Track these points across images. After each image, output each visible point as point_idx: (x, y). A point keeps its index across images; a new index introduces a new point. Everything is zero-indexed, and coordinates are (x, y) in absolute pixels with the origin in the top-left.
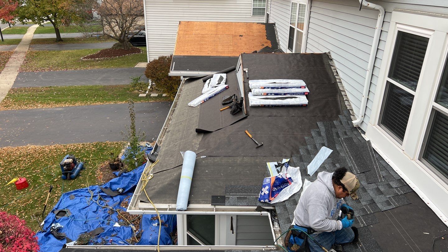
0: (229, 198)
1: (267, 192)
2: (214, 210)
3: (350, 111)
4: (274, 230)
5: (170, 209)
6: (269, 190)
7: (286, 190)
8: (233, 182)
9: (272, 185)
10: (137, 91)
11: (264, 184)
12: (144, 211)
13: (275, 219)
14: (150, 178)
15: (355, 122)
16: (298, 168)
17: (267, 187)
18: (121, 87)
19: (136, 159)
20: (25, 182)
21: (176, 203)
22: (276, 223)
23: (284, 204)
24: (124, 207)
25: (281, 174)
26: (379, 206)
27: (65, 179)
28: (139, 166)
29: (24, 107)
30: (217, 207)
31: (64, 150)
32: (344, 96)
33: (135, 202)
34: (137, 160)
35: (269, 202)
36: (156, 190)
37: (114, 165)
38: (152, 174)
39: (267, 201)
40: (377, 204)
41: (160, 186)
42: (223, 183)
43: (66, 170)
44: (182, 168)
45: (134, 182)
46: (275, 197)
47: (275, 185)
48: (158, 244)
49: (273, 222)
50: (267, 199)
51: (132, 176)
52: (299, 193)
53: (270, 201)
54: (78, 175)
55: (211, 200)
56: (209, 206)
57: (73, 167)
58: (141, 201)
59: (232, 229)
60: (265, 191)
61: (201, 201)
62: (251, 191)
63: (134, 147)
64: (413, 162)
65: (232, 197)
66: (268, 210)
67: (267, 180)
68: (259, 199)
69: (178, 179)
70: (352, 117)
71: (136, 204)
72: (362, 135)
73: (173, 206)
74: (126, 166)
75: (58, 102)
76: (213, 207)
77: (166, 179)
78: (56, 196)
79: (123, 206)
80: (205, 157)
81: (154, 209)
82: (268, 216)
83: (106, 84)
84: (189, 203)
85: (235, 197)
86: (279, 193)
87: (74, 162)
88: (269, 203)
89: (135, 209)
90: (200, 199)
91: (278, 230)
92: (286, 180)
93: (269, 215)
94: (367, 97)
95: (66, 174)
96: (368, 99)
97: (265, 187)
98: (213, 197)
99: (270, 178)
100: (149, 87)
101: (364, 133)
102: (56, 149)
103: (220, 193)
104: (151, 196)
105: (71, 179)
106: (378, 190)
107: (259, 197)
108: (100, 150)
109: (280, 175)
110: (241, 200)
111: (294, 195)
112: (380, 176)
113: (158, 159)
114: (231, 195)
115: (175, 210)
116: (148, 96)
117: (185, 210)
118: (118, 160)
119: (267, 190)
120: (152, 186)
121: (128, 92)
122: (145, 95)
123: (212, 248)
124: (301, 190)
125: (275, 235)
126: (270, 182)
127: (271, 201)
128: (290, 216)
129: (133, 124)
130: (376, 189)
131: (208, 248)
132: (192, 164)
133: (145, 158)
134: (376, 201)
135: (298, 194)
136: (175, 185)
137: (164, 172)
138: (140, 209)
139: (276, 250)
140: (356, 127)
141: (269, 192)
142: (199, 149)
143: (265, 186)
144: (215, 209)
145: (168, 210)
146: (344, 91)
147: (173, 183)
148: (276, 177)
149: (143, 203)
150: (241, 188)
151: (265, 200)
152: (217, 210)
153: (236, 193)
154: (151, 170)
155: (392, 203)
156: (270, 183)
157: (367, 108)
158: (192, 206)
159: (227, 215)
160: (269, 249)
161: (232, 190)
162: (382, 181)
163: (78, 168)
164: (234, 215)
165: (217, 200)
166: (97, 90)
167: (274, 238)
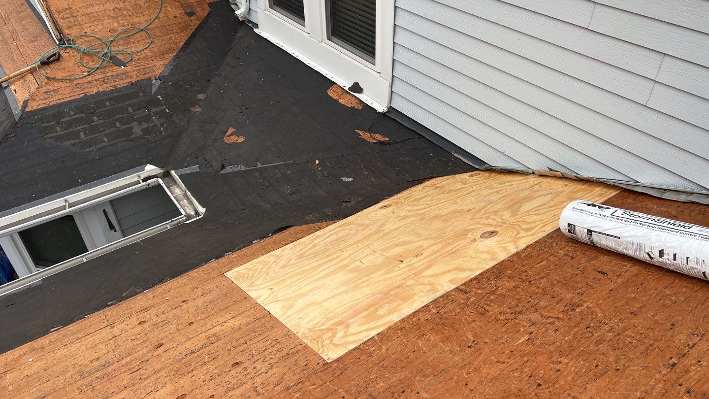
4: (174, 197)
15: (240, 13)
22: (174, 187)
30: (71, 201)
59: (112, 227)
64: (323, 44)
70: (233, 6)
72: (256, 30)
76: (63, 203)
82: (159, 184)
91: (181, 196)
93: (161, 181)
101: (257, 26)
125: (179, 203)
131: (81, 258)
139: (187, 220)
140: (242, 21)
144: (67, 205)
152: (70, 204)
159: (94, 208)
160: (175, 223)
164: (104, 202)
167: (179, 207)
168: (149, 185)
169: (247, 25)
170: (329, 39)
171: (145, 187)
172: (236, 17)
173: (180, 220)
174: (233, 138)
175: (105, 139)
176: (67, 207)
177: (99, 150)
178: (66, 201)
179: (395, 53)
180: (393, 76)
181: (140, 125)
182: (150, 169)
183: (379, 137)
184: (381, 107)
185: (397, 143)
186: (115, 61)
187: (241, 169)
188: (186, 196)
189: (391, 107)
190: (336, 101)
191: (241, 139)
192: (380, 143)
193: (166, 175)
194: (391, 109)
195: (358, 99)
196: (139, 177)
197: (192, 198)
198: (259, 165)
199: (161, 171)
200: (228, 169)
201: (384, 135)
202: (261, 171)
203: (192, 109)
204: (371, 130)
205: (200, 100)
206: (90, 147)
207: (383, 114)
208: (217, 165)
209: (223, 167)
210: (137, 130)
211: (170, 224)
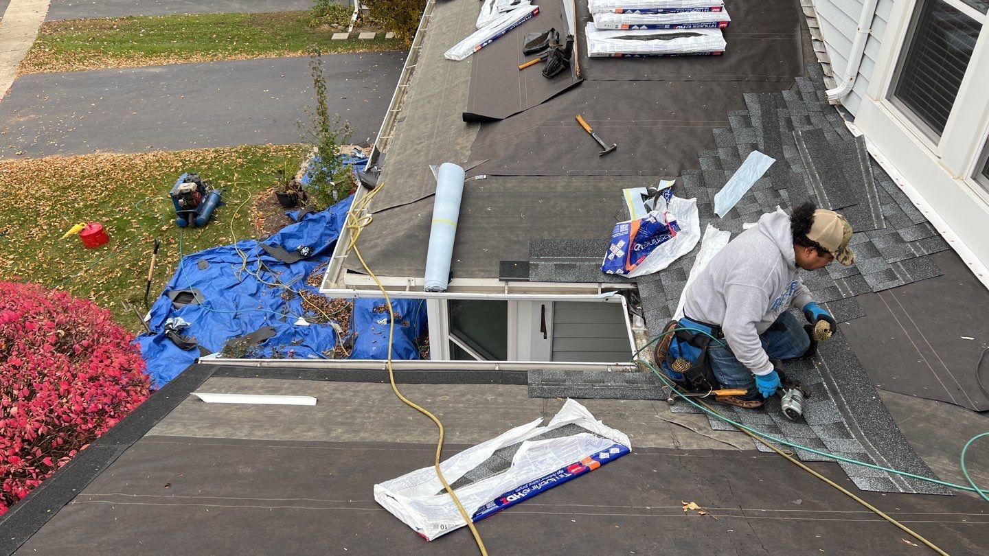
0: (537, 266)
1: (621, 254)
2: (506, 292)
3: (825, 68)
4: (633, 331)
5: (412, 289)
6: (625, 249)
7: (663, 249)
8: (546, 233)
9: (632, 239)
10: (326, 27)
11: (614, 236)
12: (356, 290)
13: (635, 309)
14: (365, 222)
15: (833, 93)
16: (694, 200)
17: (622, 243)
18: (291, 17)
19: (333, 183)
20: (100, 232)
21: (423, 276)
22: (638, 318)
23: (658, 278)
24: (314, 285)
25: (654, 213)
26: (868, 282)
27: (184, 225)
28: (341, 198)
29: (78, 66)
30: (512, 284)
31: (175, 164)
32: (812, 31)
33: (337, 272)
34: (336, 185)
35: (624, 273)
36: (379, 248)
37: (286, 195)
38: (369, 215)
39: (620, 271)
40: (865, 277)
41: (389, 239)
42: (524, 235)
43: (185, 207)
44: (433, 202)
45: (331, 232)
46: (637, 265)
47: (639, 238)
48: (389, 357)
49: (631, 316)
50: (620, 267)
51: (327, 220)
52: (693, 255)
53: (626, 272)
54: (211, 218)
55: (498, 270)
56: (495, 282)
57: (199, 202)
58: (349, 272)
59: (543, 329)
60: (618, 250)
61: (477, 273)
62: (585, 250)
63: (328, 157)
64: (959, 183)
65: (545, 265)
66: (621, 292)
67: (623, 228)
68: (603, 268)
69: (426, 227)
70: (826, 80)
71: (338, 277)
72: (847, 123)
73: (417, 281)
74: (313, 200)
75: (151, 53)
76: (502, 284)
77: (401, 225)
78: (169, 263)
79: (313, 283)
80: (485, 177)
81: (377, 288)
82: (620, 304)
83: (256, 11)
84: (451, 276)
85: (551, 263)
86: (646, 256)
87: (201, 189)
88: (625, 276)
89: (338, 288)
90: (475, 269)
91: (642, 332)
92: (665, 227)
93: (624, 300)
94: (868, 31)
95: (185, 216)
96: (869, 35)
97: (616, 243)
98: (502, 263)
99: (629, 224)
100: (354, 17)
101: (852, 118)
102: (158, 161)
103: (517, 255)
104: (369, 260)
105: (197, 225)
106: (870, 247)
107: (604, 264)
108: (254, 164)
109: (651, 216)
110: (564, 271)
111: (681, 258)
112: (878, 217)
113: (381, 182)
114: (543, 260)
115: (423, 291)
116: (353, 38)
117: (445, 291)
118: (295, 186)
119: (622, 249)
120: (370, 240)
121: (308, 29)
122: (345, 36)
123: (501, 365)
124: (697, 248)
125: (635, 341)
126: (629, 232)
127: (629, 271)
128: (670, 304)
129: (321, 103)
130: (866, 245)
131: (494, 365)
132: (457, 194)
133: (352, 181)
134: (863, 270)
135: (690, 258)
136: (421, 237)
137: (396, 209)
138: (347, 287)
139: (636, 371)
140: (833, 106)
141: (626, 252)
142: (471, 159)
143: (616, 241)
144: (506, 288)
145: (407, 289)
146: (815, 18)
147: (417, 234)
148: (643, 220)
149: (354, 276)
150: (563, 244)
151: (616, 270)
152: (511, 291)
153: (553, 255)
154: (368, 205)
155: (898, 276)
156: (629, 234)
157: (865, 58)
158: (457, 282)
159: (534, 302)
160: (620, 368)
161: (544, 249)
162: (880, 228)
163: (210, 203)
164: (548, 301)
165: (513, 270)
166: (238, 25)
168: (606, 299)
169: (838, 111)
170: (974, 178)
171: (601, 301)
172: (825, 97)
173: (628, 368)
196: (600, 285)
211: (613, 367)
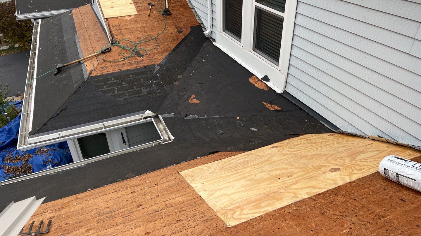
3: (202, 25)
4: (159, 129)
5: (61, 137)
15: (206, 33)
30: (105, 125)
32: (194, 13)
59: (124, 142)
64: (250, 53)
70: (203, 29)
71: (25, 141)
72: (214, 43)
73: (63, 134)
82: (152, 121)
89: (26, 145)
91: (162, 129)
96: (212, 11)
101: (214, 40)
125: (161, 132)
131: (106, 156)
140: (207, 37)
152: (106, 128)
157: (213, 19)
159: (117, 130)
160: (157, 143)
164: (122, 128)
167: (160, 134)
168: (146, 121)
169: (210, 40)
170: (254, 50)
171: (144, 122)
172: (204, 35)
173: (160, 142)
174: (193, 100)
175: (127, 95)
176: (103, 128)
177: (124, 100)
178: (103, 125)
179: (290, 60)
180: (288, 73)
181: (146, 88)
182: (148, 113)
183: (276, 107)
184: (279, 90)
185: (286, 111)
186: (138, 54)
187: (196, 118)
188: (165, 129)
189: (285, 91)
190: (254, 85)
191: (198, 102)
192: (276, 111)
193: (156, 117)
194: (285, 92)
195: (267, 85)
196: (142, 116)
197: (168, 131)
198: (206, 117)
199: (154, 115)
200: (189, 117)
201: (279, 107)
202: (207, 120)
203: (174, 83)
204: (271, 103)
205: (179, 78)
206: (119, 98)
207: (280, 95)
208: (183, 114)
209: (187, 116)
210: (144, 91)
211: (155, 143)
